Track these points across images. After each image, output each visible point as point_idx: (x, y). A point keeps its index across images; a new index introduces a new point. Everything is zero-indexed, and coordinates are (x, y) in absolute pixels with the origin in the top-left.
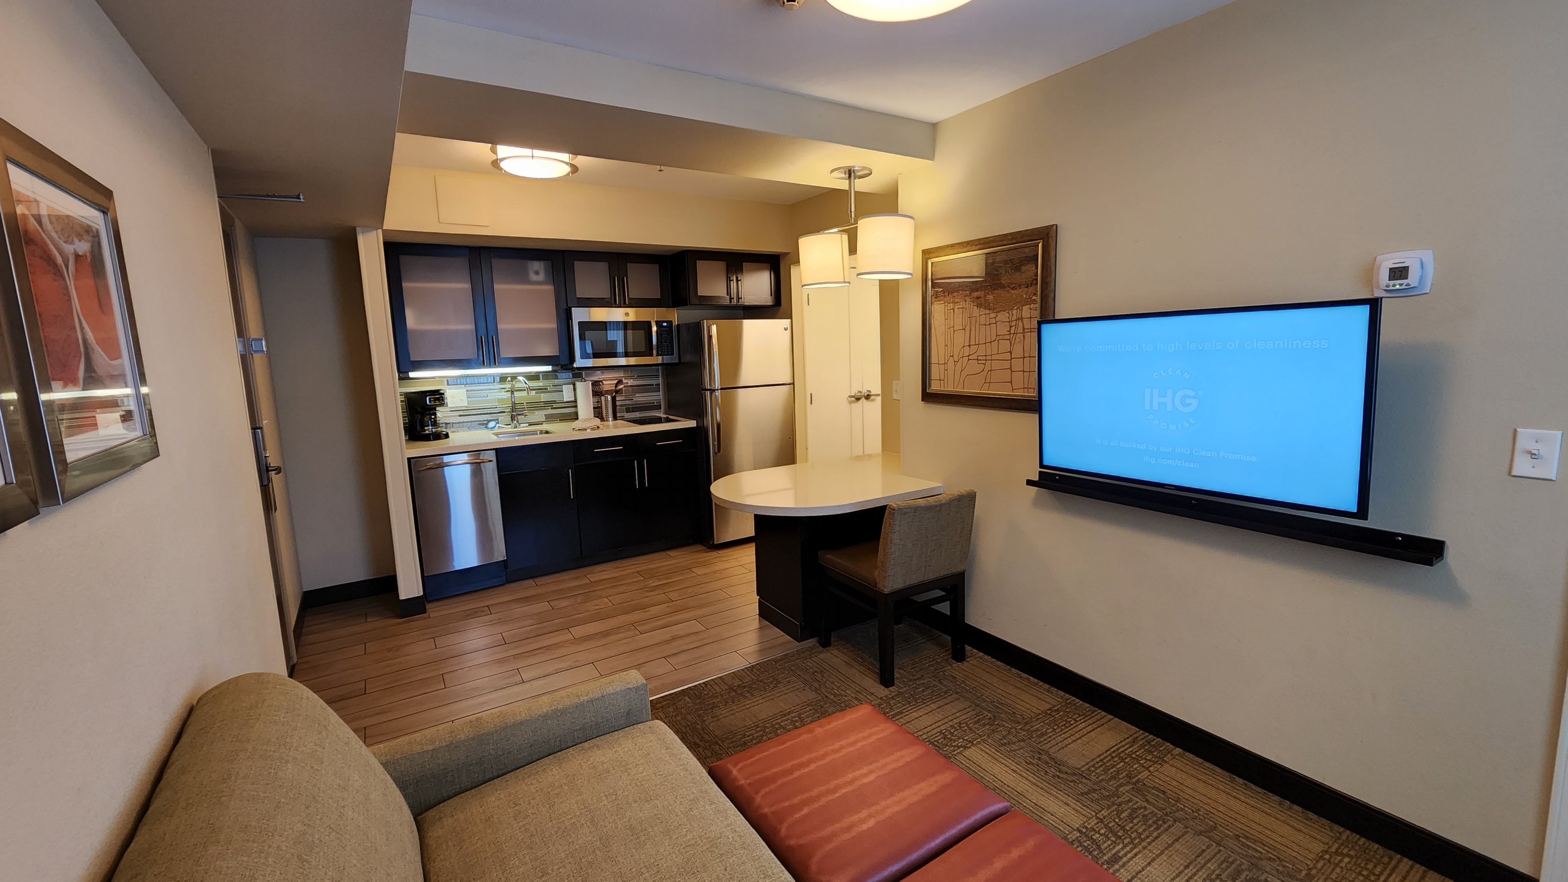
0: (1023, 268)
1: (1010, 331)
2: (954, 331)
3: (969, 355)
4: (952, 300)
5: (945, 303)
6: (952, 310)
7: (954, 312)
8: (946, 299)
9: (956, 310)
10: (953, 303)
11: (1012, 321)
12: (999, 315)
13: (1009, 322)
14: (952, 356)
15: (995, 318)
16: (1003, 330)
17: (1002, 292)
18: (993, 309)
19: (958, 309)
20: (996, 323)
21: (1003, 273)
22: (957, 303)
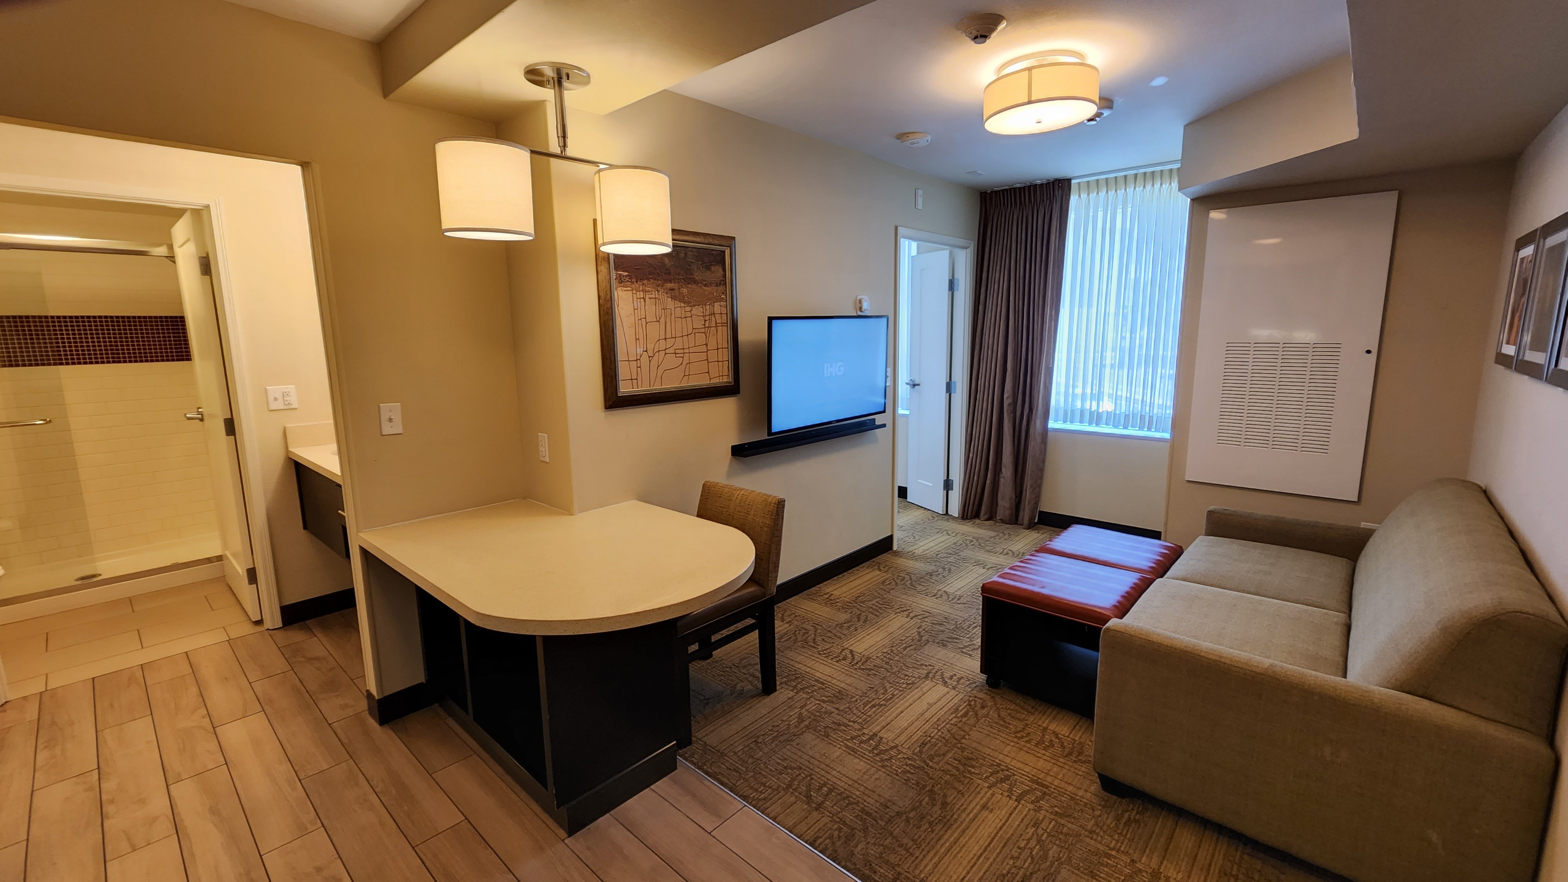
0: (713, 268)
1: (704, 325)
2: (647, 323)
3: (666, 349)
4: (641, 288)
5: (632, 290)
6: (642, 300)
7: (645, 302)
8: (633, 285)
9: (647, 299)
10: (643, 291)
11: (706, 316)
12: (694, 309)
13: (703, 316)
14: (646, 351)
15: (690, 311)
16: (699, 324)
17: (696, 287)
18: (688, 303)
19: (650, 298)
20: (691, 317)
21: (696, 269)
22: (648, 291)
